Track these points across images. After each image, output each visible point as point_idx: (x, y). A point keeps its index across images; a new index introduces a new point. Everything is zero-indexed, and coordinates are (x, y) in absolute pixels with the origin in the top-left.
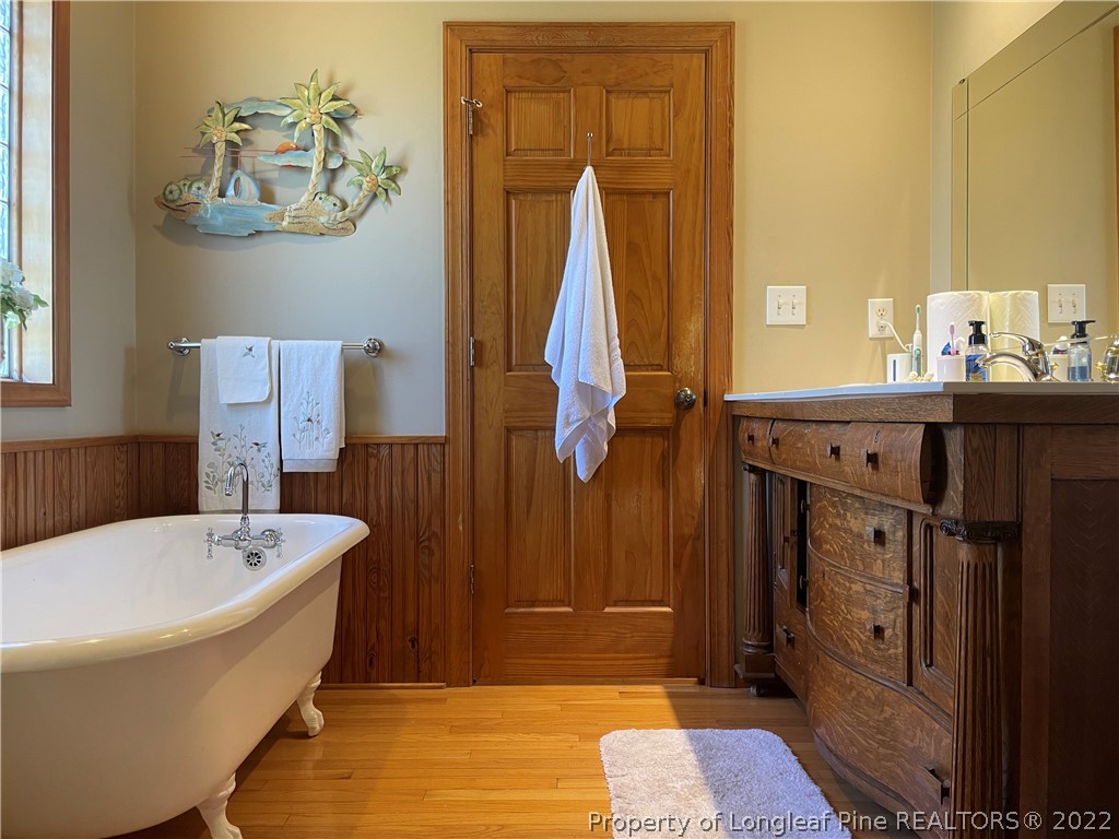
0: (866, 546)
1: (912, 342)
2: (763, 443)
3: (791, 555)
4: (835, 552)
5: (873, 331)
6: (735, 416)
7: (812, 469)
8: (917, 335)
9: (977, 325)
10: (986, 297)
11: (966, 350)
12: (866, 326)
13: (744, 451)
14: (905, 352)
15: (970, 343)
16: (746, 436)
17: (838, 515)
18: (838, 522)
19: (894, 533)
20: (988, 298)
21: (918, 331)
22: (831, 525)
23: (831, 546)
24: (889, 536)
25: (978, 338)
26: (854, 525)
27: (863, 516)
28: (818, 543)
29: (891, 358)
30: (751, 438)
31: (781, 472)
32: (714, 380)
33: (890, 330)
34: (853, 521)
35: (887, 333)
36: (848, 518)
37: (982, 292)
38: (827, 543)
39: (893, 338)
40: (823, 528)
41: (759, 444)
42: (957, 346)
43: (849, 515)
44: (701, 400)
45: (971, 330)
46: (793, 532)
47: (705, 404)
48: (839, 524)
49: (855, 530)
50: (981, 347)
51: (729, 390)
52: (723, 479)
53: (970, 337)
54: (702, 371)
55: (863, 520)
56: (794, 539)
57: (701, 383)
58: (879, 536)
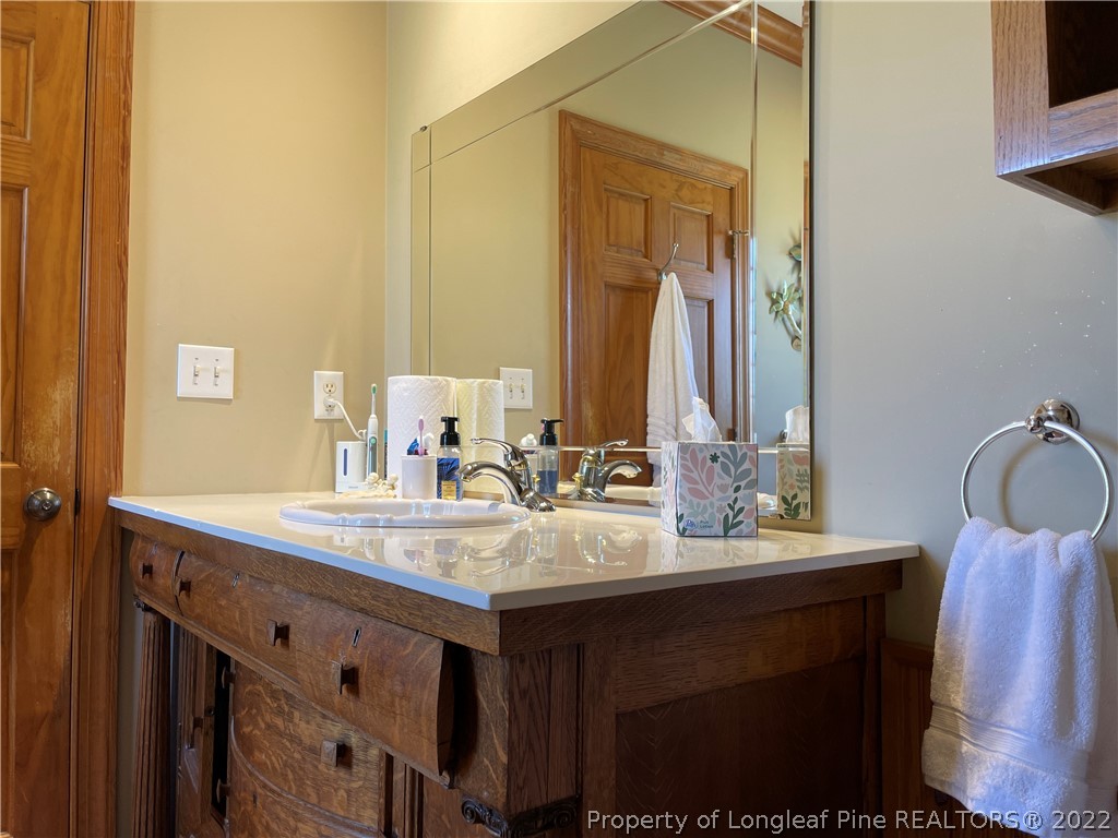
0: (322, 767)
1: (367, 428)
2: (166, 581)
3: (204, 741)
4: (274, 768)
5: (319, 411)
6: (124, 532)
7: (242, 642)
8: (373, 420)
9: (450, 422)
10: (454, 384)
11: (436, 452)
12: (310, 405)
13: (138, 585)
14: (356, 439)
15: (442, 443)
16: (141, 567)
17: (280, 712)
18: (279, 722)
19: (366, 749)
20: (455, 384)
21: (373, 416)
22: (269, 726)
23: (268, 756)
24: (358, 754)
25: (451, 438)
26: (305, 729)
27: (319, 719)
28: (248, 746)
29: (341, 446)
30: (148, 570)
31: (194, 631)
32: (93, 474)
33: (340, 410)
34: (303, 725)
35: (336, 414)
36: (296, 720)
37: (449, 379)
38: (261, 751)
39: (342, 420)
40: (256, 726)
41: (160, 581)
42: (426, 443)
43: (297, 714)
44: (70, 506)
45: (442, 428)
46: (208, 711)
47: (77, 510)
48: (282, 728)
49: (307, 741)
50: (455, 450)
51: (117, 489)
52: (103, 621)
53: (442, 436)
54: (72, 461)
55: (319, 726)
56: (209, 722)
57: (71, 480)
58: (344, 754)
